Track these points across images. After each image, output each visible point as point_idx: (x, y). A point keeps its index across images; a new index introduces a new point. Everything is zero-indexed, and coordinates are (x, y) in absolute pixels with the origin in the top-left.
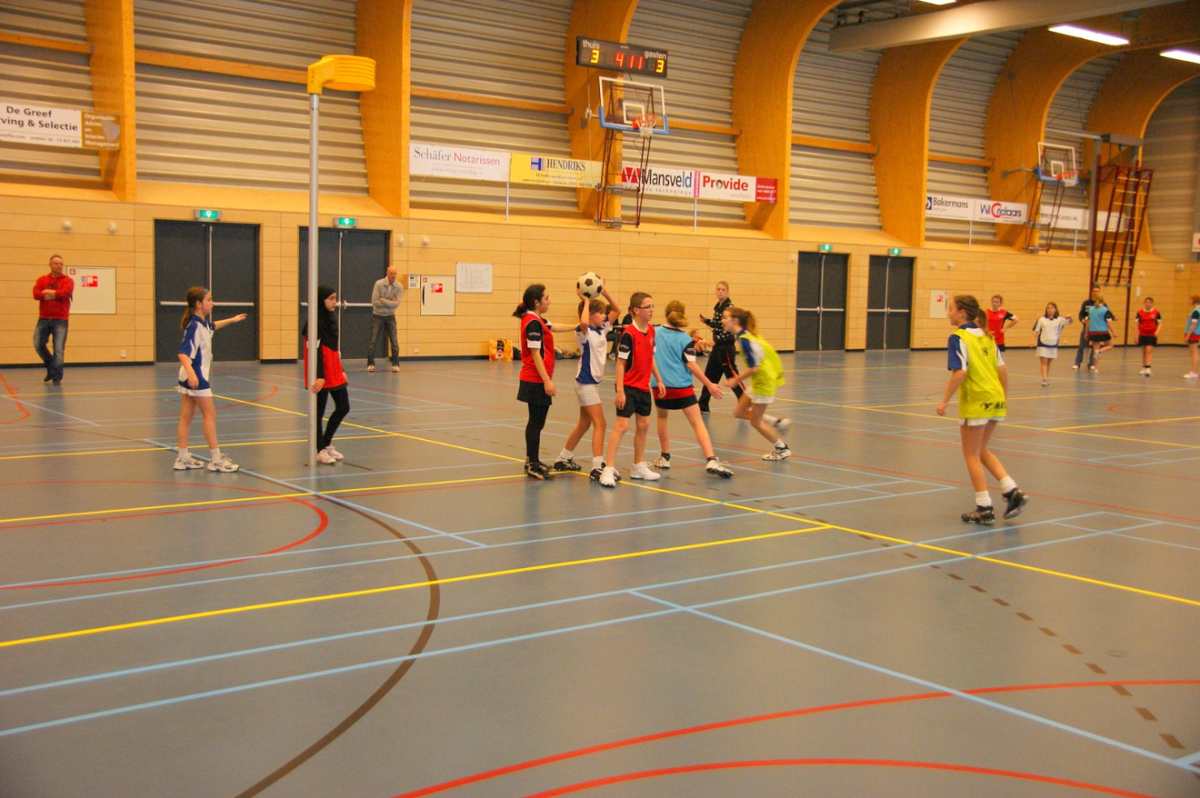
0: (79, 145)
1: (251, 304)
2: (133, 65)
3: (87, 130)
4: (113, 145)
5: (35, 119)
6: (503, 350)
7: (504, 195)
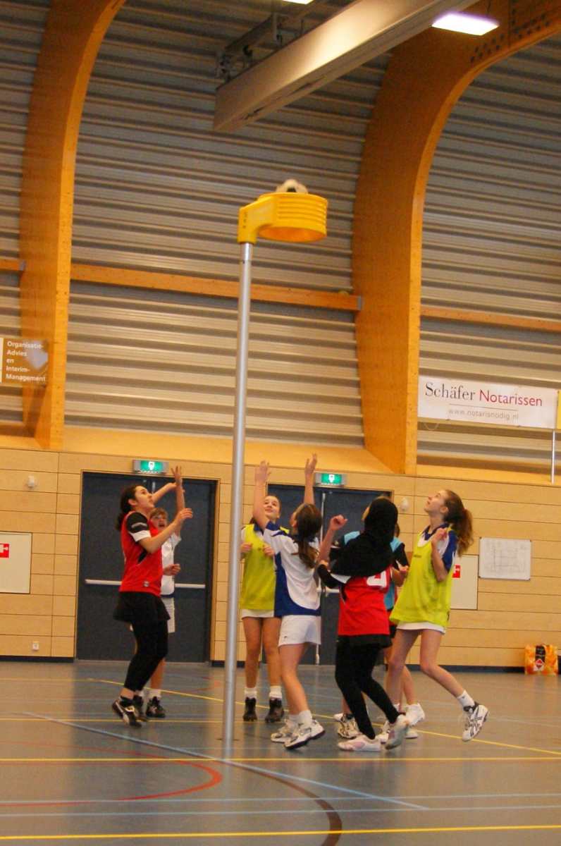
1: (202, 586)
2: (68, 282)
3: (8, 361)
4: (39, 379)
6: (543, 659)
7: (549, 449)
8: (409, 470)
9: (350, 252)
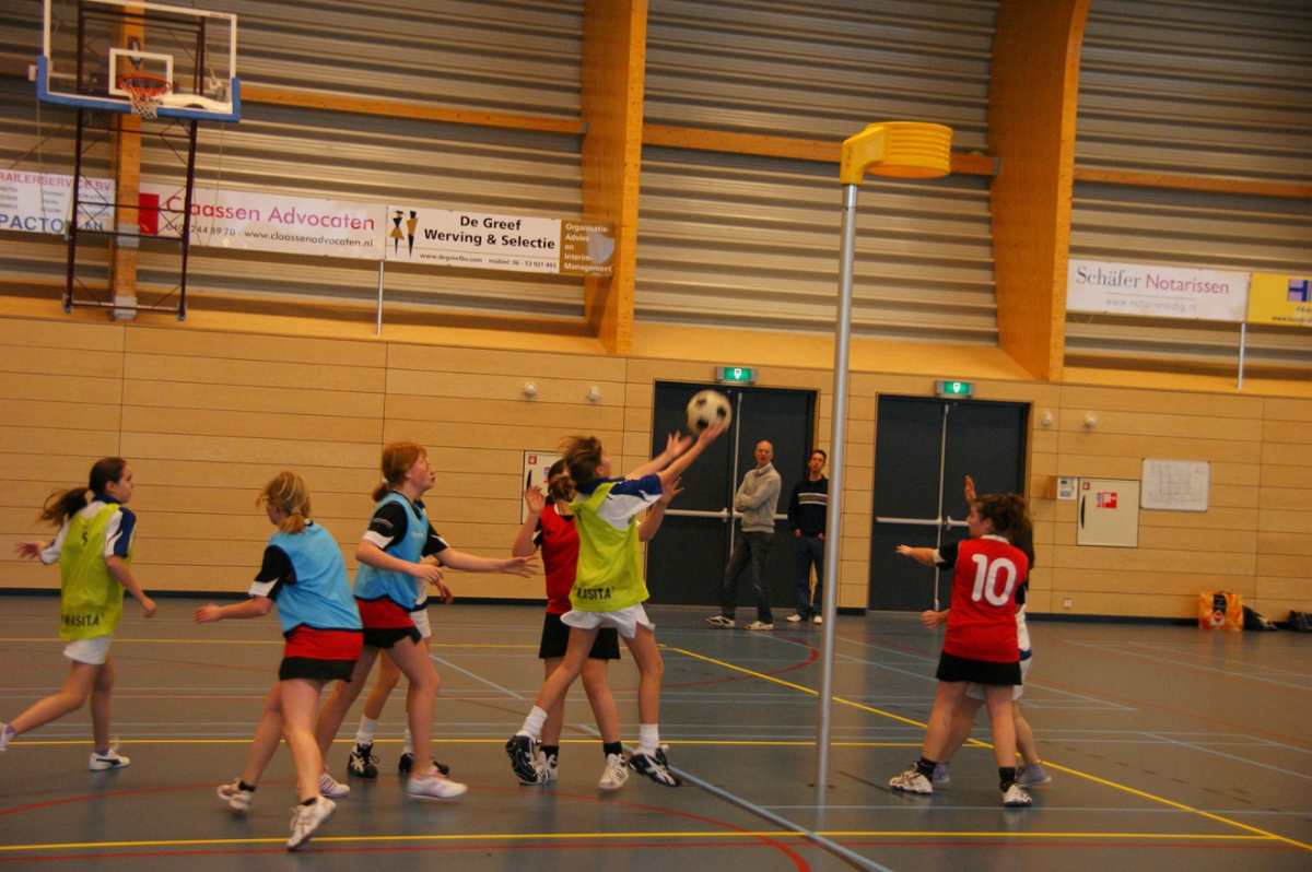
0: (556, 271)
2: (639, 148)
3: (567, 247)
4: (602, 269)
5: (498, 233)
6: (1224, 611)
7: (1235, 345)
8: (1054, 377)
9: (986, 101)
